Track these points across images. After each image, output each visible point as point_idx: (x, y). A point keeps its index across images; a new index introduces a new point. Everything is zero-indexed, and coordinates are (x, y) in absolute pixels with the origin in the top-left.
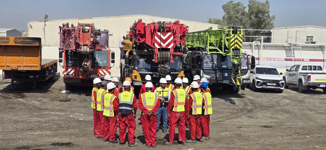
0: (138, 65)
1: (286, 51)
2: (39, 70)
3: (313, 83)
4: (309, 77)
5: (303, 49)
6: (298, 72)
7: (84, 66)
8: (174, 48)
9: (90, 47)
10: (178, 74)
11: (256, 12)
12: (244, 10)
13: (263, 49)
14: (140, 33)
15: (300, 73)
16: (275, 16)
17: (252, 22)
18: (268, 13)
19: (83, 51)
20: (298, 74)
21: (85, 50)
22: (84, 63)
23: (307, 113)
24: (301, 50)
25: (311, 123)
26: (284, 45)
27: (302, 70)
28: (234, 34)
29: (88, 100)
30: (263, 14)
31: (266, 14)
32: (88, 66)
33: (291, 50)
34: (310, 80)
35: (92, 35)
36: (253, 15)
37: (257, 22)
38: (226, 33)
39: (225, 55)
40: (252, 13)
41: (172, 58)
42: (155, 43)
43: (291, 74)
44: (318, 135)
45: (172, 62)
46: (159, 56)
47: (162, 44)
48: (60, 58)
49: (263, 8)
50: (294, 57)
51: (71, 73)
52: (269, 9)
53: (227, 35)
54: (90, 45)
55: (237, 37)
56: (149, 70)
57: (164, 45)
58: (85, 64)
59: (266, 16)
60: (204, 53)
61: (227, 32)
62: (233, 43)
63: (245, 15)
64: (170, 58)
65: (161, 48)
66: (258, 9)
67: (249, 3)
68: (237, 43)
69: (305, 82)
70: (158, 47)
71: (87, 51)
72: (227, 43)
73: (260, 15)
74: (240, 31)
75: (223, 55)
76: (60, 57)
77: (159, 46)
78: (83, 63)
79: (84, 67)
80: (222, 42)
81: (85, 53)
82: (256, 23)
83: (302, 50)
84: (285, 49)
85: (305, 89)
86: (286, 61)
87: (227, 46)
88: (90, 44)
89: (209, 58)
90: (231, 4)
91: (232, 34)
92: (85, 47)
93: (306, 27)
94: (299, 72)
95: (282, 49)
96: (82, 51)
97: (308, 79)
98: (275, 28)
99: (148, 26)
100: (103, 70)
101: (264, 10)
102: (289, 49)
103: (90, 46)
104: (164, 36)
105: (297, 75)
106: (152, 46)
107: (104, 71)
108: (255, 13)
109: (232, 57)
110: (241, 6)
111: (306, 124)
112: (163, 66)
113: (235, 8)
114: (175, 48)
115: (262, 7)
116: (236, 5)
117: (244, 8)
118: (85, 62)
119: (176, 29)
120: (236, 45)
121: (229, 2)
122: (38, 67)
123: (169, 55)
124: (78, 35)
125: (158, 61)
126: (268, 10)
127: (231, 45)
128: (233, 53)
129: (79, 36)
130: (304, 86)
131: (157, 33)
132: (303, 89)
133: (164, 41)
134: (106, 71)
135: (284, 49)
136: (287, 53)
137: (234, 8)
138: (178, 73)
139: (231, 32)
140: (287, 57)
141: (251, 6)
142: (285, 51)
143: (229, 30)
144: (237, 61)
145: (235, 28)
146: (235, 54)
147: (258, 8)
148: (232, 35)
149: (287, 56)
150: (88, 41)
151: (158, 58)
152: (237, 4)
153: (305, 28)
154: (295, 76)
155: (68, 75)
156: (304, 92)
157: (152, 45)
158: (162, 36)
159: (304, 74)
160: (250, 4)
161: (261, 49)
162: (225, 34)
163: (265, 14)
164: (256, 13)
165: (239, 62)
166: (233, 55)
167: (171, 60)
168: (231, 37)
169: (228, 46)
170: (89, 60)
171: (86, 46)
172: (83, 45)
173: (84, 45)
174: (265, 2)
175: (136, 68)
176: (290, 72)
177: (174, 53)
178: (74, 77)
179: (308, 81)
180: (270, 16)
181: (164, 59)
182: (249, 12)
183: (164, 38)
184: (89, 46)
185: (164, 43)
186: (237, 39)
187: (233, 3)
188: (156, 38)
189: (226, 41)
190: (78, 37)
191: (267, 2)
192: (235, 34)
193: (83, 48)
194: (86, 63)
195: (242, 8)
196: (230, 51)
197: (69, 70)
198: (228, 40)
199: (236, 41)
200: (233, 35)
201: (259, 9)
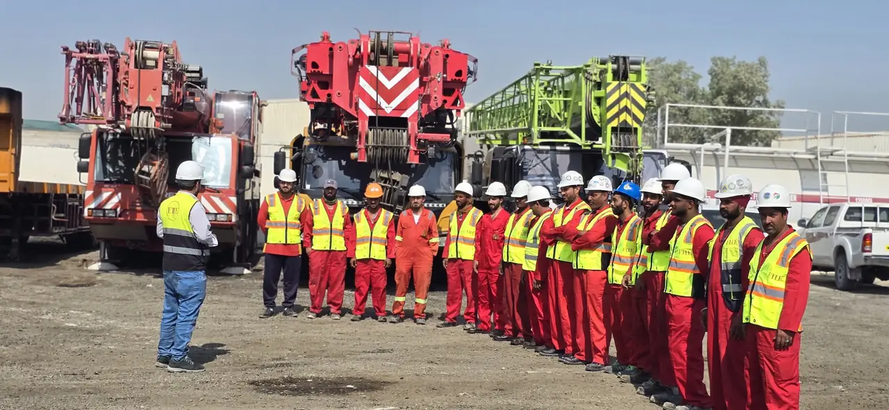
0: (316, 177)
1: (803, 172)
2: (8, 191)
3: (879, 258)
4: (868, 238)
5: (855, 167)
6: (834, 227)
7: (140, 176)
8: (422, 119)
9: (159, 114)
10: (442, 209)
11: (730, 89)
12: (694, 84)
13: (729, 166)
14: (317, 70)
15: (839, 229)
16: (783, 104)
17: (720, 116)
18: (763, 92)
19: (136, 125)
20: (835, 232)
21: (142, 125)
22: (141, 167)
23: (853, 334)
24: (847, 169)
25: (859, 355)
26: (796, 156)
27: (846, 219)
28: (618, 80)
29: (151, 285)
30: (750, 94)
31: (759, 95)
32: (152, 176)
33: (817, 170)
34: (871, 248)
35: (166, 75)
36: (722, 98)
37: (731, 116)
38: (594, 78)
39: (590, 148)
40: (719, 93)
41: (413, 148)
42: (361, 101)
43: (812, 234)
44: (875, 384)
45: (413, 161)
46: (371, 143)
47: (383, 104)
48: (83, 160)
49: (749, 78)
50: (826, 189)
51: (109, 206)
52: (766, 83)
53: (598, 86)
54: (157, 109)
55: (628, 91)
56: (350, 195)
57: (388, 108)
58: (143, 169)
59: (758, 102)
60: (528, 150)
61: (598, 75)
62: (615, 110)
63: (699, 97)
64: (408, 151)
65: (379, 117)
66: (736, 81)
67: (712, 65)
68: (626, 109)
69: (854, 256)
70: (369, 112)
71: (147, 125)
72: (596, 111)
73: (739, 98)
74: (638, 72)
75: (583, 148)
76: (81, 156)
77: (372, 108)
78: (139, 167)
79: (142, 179)
80: (581, 107)
81: (142, 132)
82: (730, 120)
83: (849, 172)
84: (798, 166)
85: (854, 278)
86: (800, 203)
87: (597, 119)
88: (159, 105)
89: (544, 165)
90: (657, 66)
91: (614, 80)
92: (143, 115)
93: (873, 135)
94: (837, 226)
95: (791, 168)
96: (131, 125)
97: (864, 245)
98: (783, 138)
99: (340, 47)
100: (212, 197)
101: (751, 85)
102: (811, 167)
103: (157, 112)
104: (389, 78)
105: (832, 234)
106: (352, 111)
107: (216, 200)
108: (727, 93)
109: (612, 152)
110: (686, 72)
111: (842, 358)
112: (385, 175)
113: (670, 78)
114: (423, 116)
115: (747, 75)
116: (672, 70)
117: (696, 77)
118: (146, 163)
119: (429, 57)
120: (623, 116)
121: (652, 61)
122: (6, 181)
123: (405, 141)
124: (125, 78)
125: (369, 158)
126: (765, 85)
127: (609, 115)
128: (614, 140)
129: (127, 81)
130: (851, 270)
131: (367, 66)
132: (849, 277)
133: (389, 95)
134: (222, 199)
135: (796, 168)
136: (804, 177)
137: (665, 78)
138: (440, 205)
139: (609, 76)
140: (803, 189)
141: (718, 75)
142: (797, 172)
143: (603, 66)
144: (626, 165)
145: (621, 61)
146: (620, 144)
147: (735, 77)
148: (610, 84)
149: (804, 187)
150: (153, 96)
151: (366, 149)
152: (675, 66)
153: (871, 137)
154: (823, 239)
155: (101, 209)
156: (851, 287)
157: (351, 106)
158: (382, 78)
159: (852, 233)
160: (716, 69)
161: (723, 166)
162: (591, 81)
163: (755, 96)
164: (729, 91)
165: (632, 166)
166: (614, 146)
167: (411, 154)
168: (609, 89)
169: (601, 122)
170: (155, 158)
171: (147, 113)
172: (137, 108)
173: (140, 109)
174: (757, 62)
175: (308, 187)
176: (810, 230)
177: (423, 136)
178: (120, 216)
179: (864, 251)
180: (769, 103)
181: (388, 152)
182: (710, 89)
183: (389, 84)
184: (154, 110)
185: (389, 102)
186: (627, 95)
187: (664, 63)
188: (363, 82)
189: (594, 104)
190: (124, 84)
191: (762, 63)
192: (622, 80)
193: (134, 116)
194: (145, 168)
195: (690, 77)
196: (606, 134)
197: (105, 195)
198: (599, 101)
199: (624, 103)
200: (616, 83)
201: (739, 79)
